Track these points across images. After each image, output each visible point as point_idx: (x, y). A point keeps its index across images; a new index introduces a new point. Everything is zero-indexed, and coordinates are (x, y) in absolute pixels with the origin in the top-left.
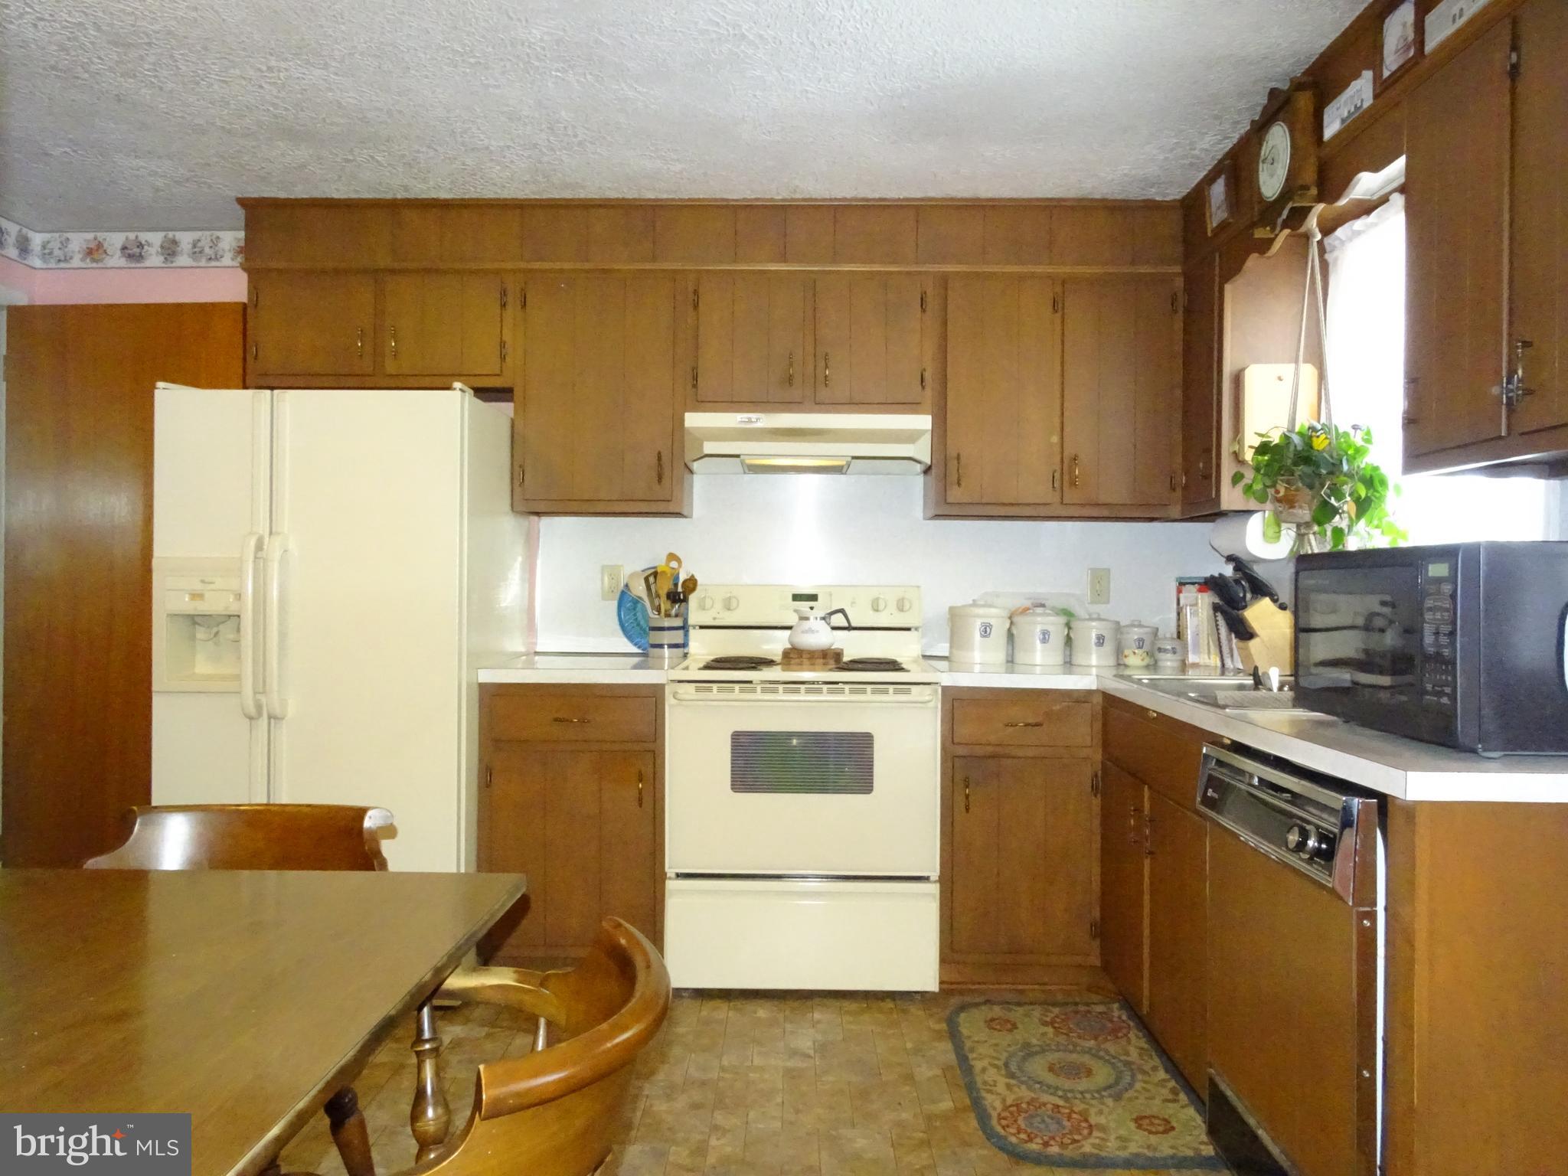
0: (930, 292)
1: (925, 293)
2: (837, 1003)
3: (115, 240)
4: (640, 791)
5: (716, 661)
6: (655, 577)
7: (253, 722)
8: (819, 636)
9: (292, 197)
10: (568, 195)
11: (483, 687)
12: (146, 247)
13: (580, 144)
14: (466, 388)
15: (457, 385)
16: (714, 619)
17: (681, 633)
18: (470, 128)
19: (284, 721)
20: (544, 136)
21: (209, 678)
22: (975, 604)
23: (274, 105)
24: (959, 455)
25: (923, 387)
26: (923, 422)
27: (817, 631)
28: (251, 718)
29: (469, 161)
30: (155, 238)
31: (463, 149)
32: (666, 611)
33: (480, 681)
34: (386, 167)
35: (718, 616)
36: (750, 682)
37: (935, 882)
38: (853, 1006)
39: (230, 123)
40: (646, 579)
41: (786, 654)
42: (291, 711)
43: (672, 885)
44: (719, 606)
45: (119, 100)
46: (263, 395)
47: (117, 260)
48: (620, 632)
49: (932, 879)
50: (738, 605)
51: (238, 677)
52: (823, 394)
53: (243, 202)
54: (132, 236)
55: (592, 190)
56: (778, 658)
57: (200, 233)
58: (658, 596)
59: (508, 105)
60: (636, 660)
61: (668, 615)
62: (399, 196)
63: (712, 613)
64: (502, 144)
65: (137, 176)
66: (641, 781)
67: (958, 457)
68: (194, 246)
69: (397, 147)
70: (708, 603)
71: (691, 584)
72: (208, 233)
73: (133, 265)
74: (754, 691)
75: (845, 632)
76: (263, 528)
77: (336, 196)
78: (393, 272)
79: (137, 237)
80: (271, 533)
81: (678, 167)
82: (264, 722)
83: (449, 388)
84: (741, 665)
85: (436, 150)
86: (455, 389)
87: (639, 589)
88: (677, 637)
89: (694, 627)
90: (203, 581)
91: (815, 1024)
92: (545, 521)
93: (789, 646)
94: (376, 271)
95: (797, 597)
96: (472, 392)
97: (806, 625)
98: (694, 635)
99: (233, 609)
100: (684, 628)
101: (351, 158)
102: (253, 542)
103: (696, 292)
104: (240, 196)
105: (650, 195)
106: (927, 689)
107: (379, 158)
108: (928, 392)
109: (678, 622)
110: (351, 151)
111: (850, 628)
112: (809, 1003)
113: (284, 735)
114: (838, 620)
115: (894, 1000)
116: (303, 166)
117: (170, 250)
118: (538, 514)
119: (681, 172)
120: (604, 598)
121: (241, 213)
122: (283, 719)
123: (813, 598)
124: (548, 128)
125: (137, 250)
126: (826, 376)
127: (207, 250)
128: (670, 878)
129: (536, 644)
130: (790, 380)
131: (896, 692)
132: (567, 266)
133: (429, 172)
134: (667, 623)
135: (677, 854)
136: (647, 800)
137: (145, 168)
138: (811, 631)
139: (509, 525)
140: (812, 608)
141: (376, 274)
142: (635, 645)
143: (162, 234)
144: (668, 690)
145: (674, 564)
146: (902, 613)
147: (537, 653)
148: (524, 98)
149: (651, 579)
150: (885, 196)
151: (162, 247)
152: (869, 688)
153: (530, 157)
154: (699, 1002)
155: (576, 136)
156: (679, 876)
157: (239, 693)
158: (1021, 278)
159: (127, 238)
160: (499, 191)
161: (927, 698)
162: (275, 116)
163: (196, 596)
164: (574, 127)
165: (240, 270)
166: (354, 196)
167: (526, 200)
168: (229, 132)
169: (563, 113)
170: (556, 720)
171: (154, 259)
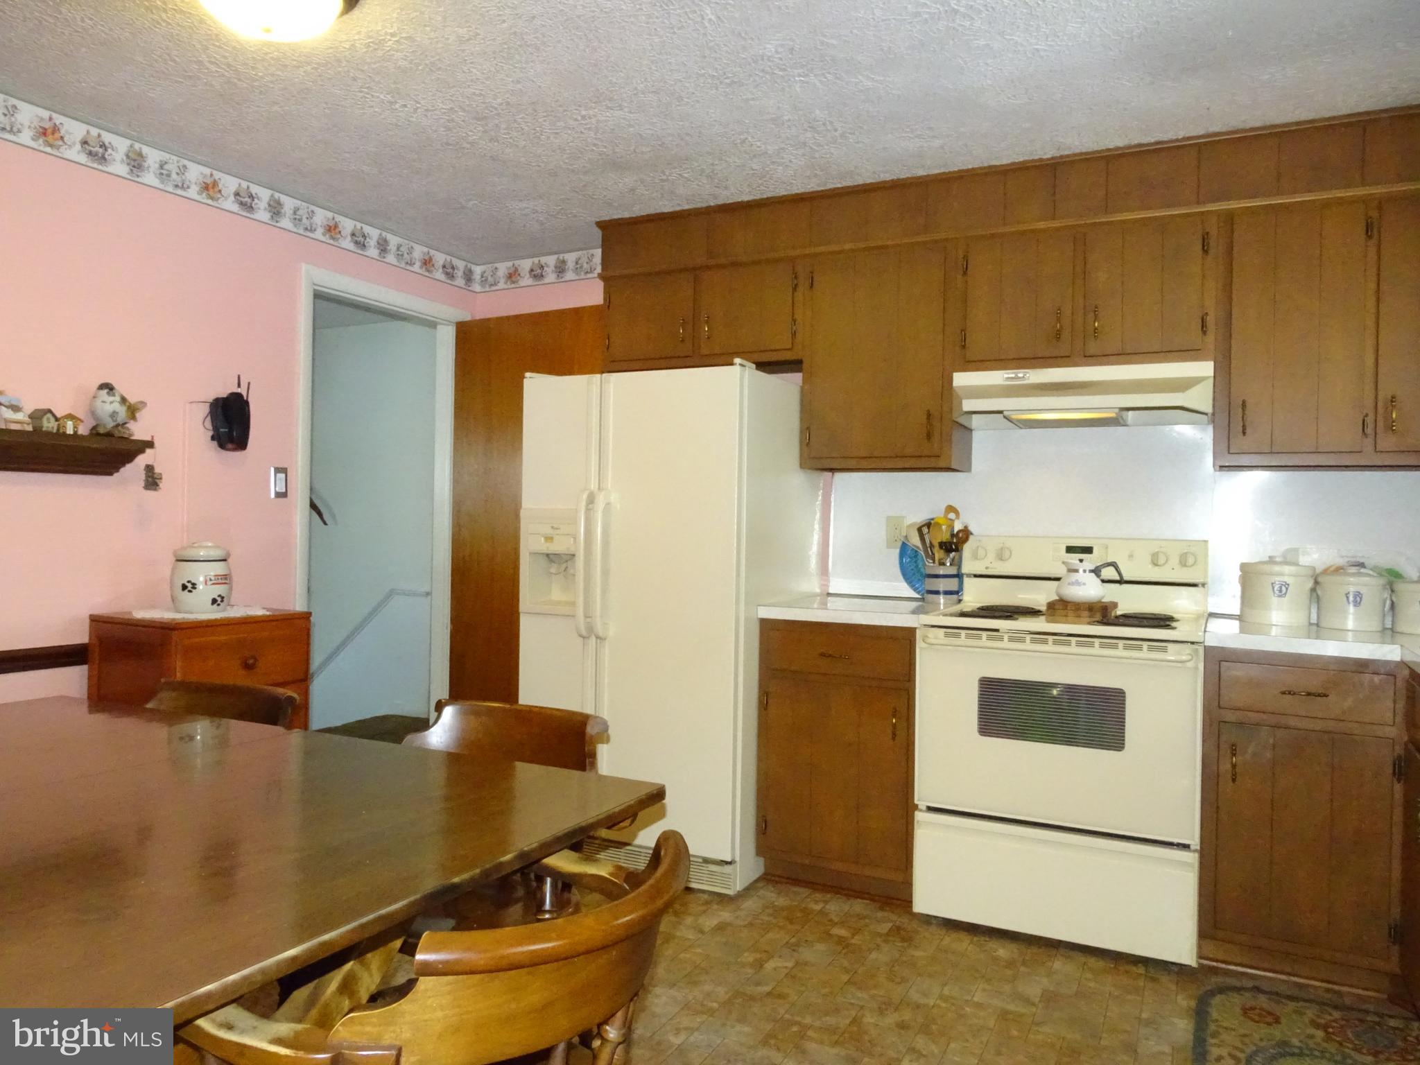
0: (1214, 232)
1: (1207, 233)
2: (1082, 958)
3: (526, 265)
4: (894, 726)
5: (982, 609)
6: (929, 528)
7: (585, 640)
8: (1088, 589)
9: (634, 216)
10: (848, 182)
11: (764, 622)
12: (545, 268)
13: (842, 136)
14: (745, 362)
15: (737, 361)
16: (987, 568)
17: (956, 580)
18: (747, 139)
19: (607, 641)
20: (809, 135)
21: (559, 603)
22: (1271, 560)
23: (595, 145)
24: (1244, 402)
25: (1204, 333)
26: (1205, 369)
27: (1084, 584)
28: (584, 638)
29: (755, 166)
30: (551, 260)
31: (747, 156)
32: (939, 560)
33: (759, 617)
34: (693, 182)
35: (990, 565)
36: (997, 630)
37: (1195, 851)
38: (1100, 964)
39: (571, 165)
40: (920, 530)
41: (1051, 606)
42: (612, 631)
43: (920, 816)
44: (991, 556)
45: (494, 160)
46: (594, 379)
47: (527, 281)
48: (901, 577)
49: (1192, 847)
50: (1010, 557)
51: (573, 604)
52: (1093, 348)
53: (603, 225)
54: (536, 260)
55: (867, 174)
56: (1044, 608)
57: (580, 253)
58: (932, 546)
59: (768, 113)
60: (915, 604)
61: (942, 564)
62: (712, 204)
63: (986, 563)
64: (777, 148)
65: (525, 215)
66: (894, 716)
67: (1244, 404)
68: (577, 263)
69: (696, 164)
70: (981, 552)
71: (965, 534)
72: (585, 252)
73: (537, 283)
74: (1001, 639)
75: (1117, 585)
76: (593, 486)
77: (665, 210)
78: (708, 268)
79: (539, 261)
80: (599, 489)
81: (937, 143)
82: (593, 639)
83: (732, 364)
84: (996, 614)
85: (726, 161)
86: (736, 364)
87: (915, 540)
88: (952, 584)
89: (969, 575)
90: (552, 527)
91: (1050, 974)
92: (839, 476)
93: (1057, 598)
94: (694, 269)
95: (1070, 550)
96: (754, 366)
97: (1074, 577)
98: (967, 582)
99: (572, 551)
100: (959, 576)
101: (664, 177)
102: (585, 496)
103: (966, 258)
104: (598, 220)
105: (921, 172)
106: (1188, 649)
107: (686, 175)
108: (1210, 338)
109: (953, 571)
110: (663, 172)
111: (1121, 581)
112: (1054, 952)
113: (607, 650)
114: (1109, 573)
115: (1146, 966)
116: (632, 190)
117: (561, 269)
118: (832, 470)
119: (942, 147)
120: (889, 546)
121: (598, 233)
122: (605, 639)
123: (1088, 550)
124: (809, 127)
125: (539, 271)
126: (1096, 329)
127: (585, 266)
128: (921, 810)
129: (828, 586)
130: (1058, 335)
131: (1150, 649)
132: (848, 246)
133: (727, 180)
134: (941, 571)
135: (925, 790)
136: (901, 734)
137: (528, 208)
138: (1077, 583)
139: (797, 481)
140: (1081, 561)
141: (696, 272)
142: (915, 590)
143: (556, 256)
144: (918, 634)
145: (952, 516)
146: (1185, 569)
147: (829, 594)
148: (781, 105)
149: (925, 530)
150: (1161, 139)
151: (556, 267)
152: (1121, 643)
153: (804, 155)
154: (944, 931)
155: (836, 130)
156: (930, 809)
157: (573, 616)
158: (1326, 204)
159: (533, 263)
160: (788, 188)
161: (1184, 658)
162: (600, 155)
163: (549, 539)
164: (831, 123)
165: (598, 280)
166: (678, 208)
167: (812, 192)
168: (573, 171)
169: (818, 112)
170: (823, 655)
171: (551, 277)
